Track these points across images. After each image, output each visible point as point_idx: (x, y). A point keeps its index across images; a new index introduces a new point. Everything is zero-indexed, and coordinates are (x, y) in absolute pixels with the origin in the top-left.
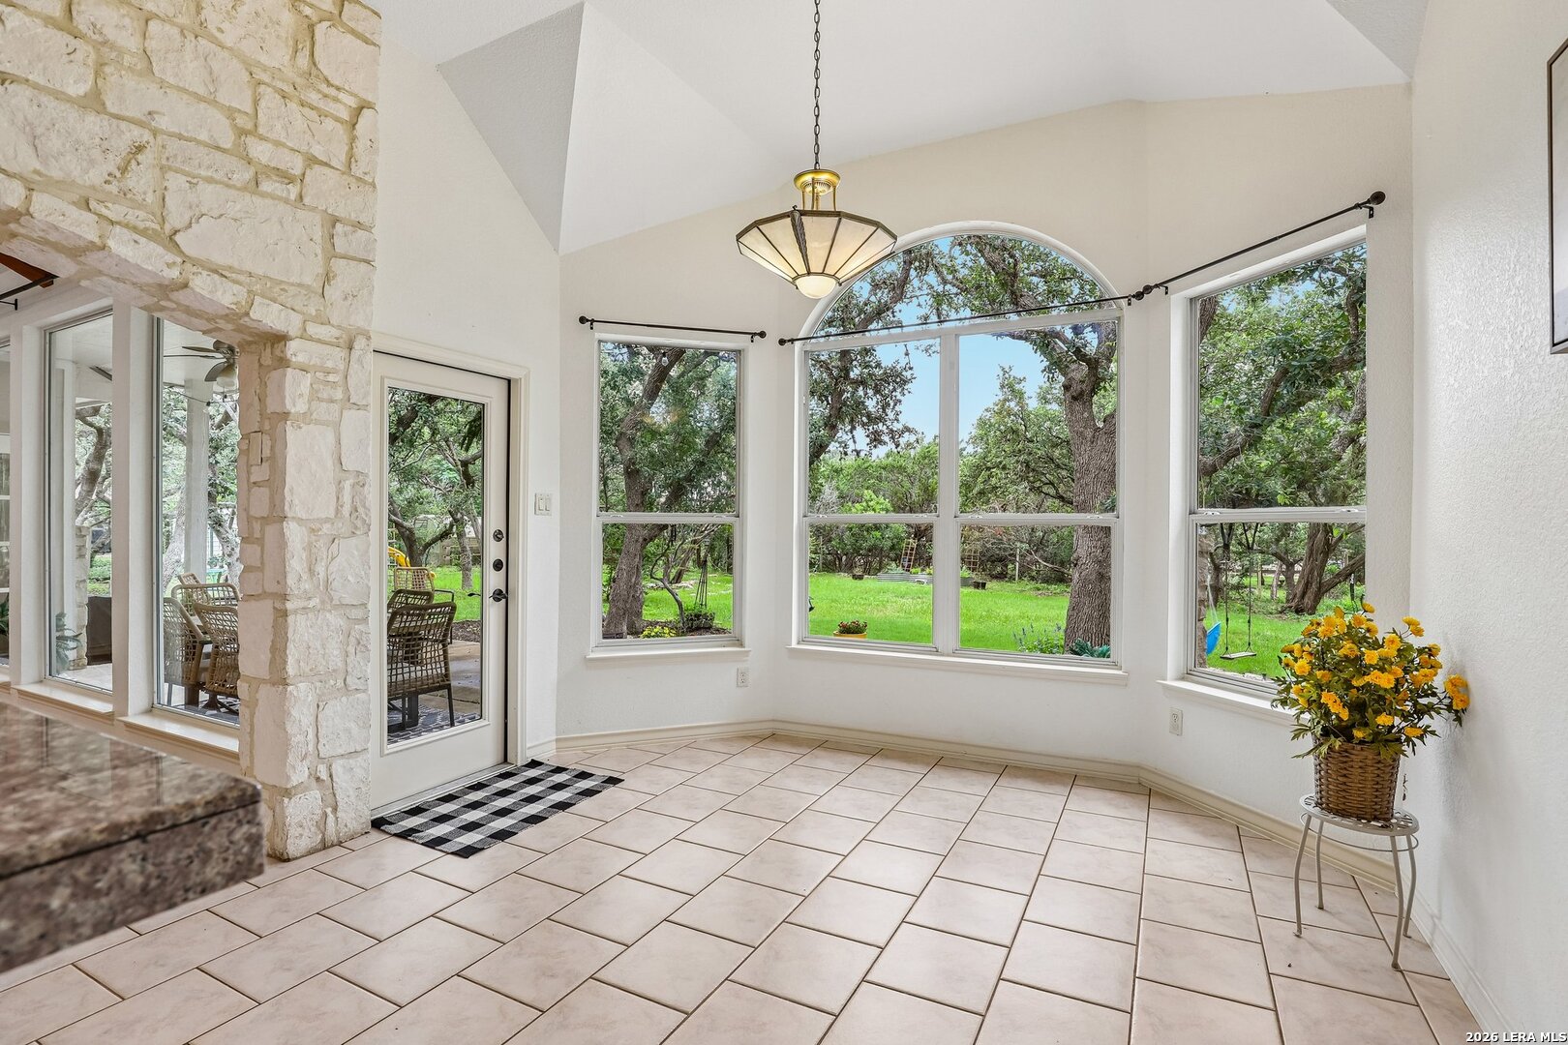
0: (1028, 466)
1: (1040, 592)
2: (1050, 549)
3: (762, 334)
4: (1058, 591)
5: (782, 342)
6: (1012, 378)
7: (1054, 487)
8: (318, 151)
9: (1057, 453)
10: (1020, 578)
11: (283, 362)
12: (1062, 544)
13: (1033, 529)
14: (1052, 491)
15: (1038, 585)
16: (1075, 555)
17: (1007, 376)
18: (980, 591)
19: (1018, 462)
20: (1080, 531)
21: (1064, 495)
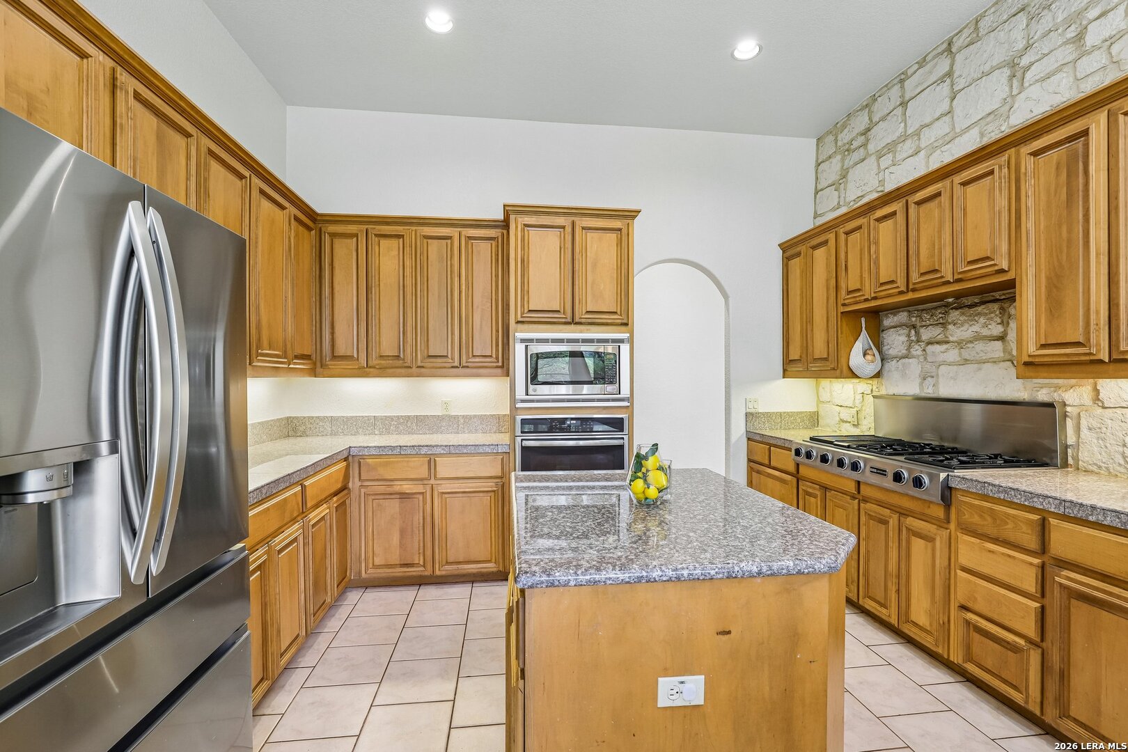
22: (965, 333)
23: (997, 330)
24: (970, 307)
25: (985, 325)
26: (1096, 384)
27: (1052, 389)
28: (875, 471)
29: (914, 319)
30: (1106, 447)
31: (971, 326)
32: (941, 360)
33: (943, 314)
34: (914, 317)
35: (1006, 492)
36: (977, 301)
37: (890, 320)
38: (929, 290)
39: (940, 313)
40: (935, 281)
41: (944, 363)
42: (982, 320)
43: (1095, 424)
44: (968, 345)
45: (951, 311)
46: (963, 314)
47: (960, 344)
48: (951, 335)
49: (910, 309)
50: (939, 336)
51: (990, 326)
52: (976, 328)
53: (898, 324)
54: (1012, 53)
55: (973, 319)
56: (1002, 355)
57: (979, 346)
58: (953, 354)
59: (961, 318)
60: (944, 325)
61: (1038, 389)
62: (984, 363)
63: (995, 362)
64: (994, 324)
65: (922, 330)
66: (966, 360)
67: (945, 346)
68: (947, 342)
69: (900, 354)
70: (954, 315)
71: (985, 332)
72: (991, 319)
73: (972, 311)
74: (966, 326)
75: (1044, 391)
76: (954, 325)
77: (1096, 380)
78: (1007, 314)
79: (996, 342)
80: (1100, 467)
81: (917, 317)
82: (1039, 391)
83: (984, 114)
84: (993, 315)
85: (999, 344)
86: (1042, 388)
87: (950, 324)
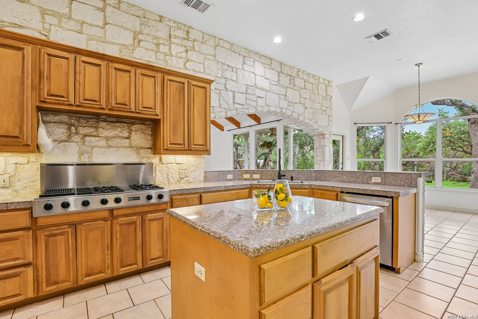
0: (450, 141)
1: (456, 185)
2: (460, 170)
3: (391, 123)
4: (464, 184)
5: (396, 124)
6: (443, 112)
7: (462, 148)
8: (328, 106)
9: (463, 136)
10: (446, 180)
11: (324, 138)
12: (465, 168)
13: (451, 163)
14: (461, 149)
15: (455, 182)
16: (473, 170)
17: (441, 112)
18: (430, 183)
19: (446, 140)
20: (474, 163)
21: (466, 151)
22: (110, 134)
23: (126, 134)
24: (112, 122)
25: (121, 132)
26: (161, 157)
27: (148, 158)
28: (132, 199)
29: (73, 121)
30: (163, 176)
31: (113, 131)
32: (95, 144)
33: (95, 122)
34: (73, 120)
35: (190, 190)
36: (114, 120)
37: (50, 118)
38: (120, 112)
39: (93, 121)
40: (126, 110)
41: (97, 146)
42: (119, 129)
43: (161, 169)
44: (112, 139)
45: (100, 122)
46: (108, 125)
47: (107, 138)
48: (101, 134)
49: (70, 114)
50: (94, 133)
51: (123, 133)
52: (116, 132)
53: (58, 121)
54: (135, 30)
55: (114, 128)
56: (128, 145)
57: (118, 140)
58: (103, 143)
59: (107, 126)
60: (96, 128)
61: (142, 158)
62: (120, 148)
63: (125, 148)
64: (125, 132)
65: (79, 128)
66: (110, 146)
67: (97, 139)
68: (99, 137)
69: (60, 139)
70: (102, 124)
71: (121, 135)
72: (124, 130)
73: (113, 124)
74: (110, 131)
75: (145, 159)
76: (103, 129)
77: (161, 155)
78: (130, 129)
79: (126, 139)
80: (161, 183)
81: (76, 120)
82: (142, 159)
83: (122, 43)
84: (124, 128)
85: (127, 141)
86: (143, 158)
87: (100, 128)
